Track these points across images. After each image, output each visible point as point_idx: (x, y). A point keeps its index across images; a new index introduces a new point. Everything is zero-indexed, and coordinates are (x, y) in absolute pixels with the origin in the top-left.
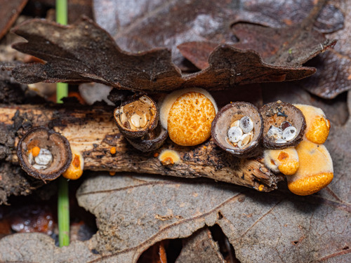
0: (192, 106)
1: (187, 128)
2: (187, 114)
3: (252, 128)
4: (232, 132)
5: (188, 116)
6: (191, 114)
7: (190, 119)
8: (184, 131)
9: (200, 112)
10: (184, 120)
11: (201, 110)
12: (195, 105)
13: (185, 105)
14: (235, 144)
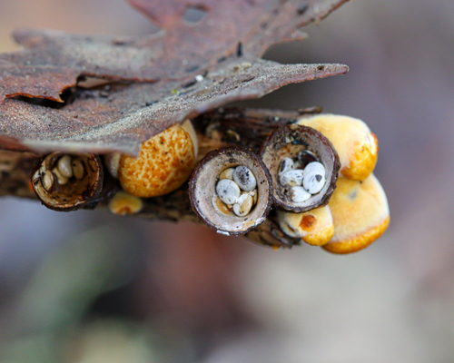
0: (155, 150)
1: (150, 181)
2: (149, 162)
3: (254, 185)
4: (223, 189)
5: (151, 165)
6: (154, 161)
7: (153, 169)
8: (145, 185)
9: (169, 155)
10: (143, 172)
11: (170, 151)
12: (158, 146)
13: (144, 150)
14: (230, 207)
